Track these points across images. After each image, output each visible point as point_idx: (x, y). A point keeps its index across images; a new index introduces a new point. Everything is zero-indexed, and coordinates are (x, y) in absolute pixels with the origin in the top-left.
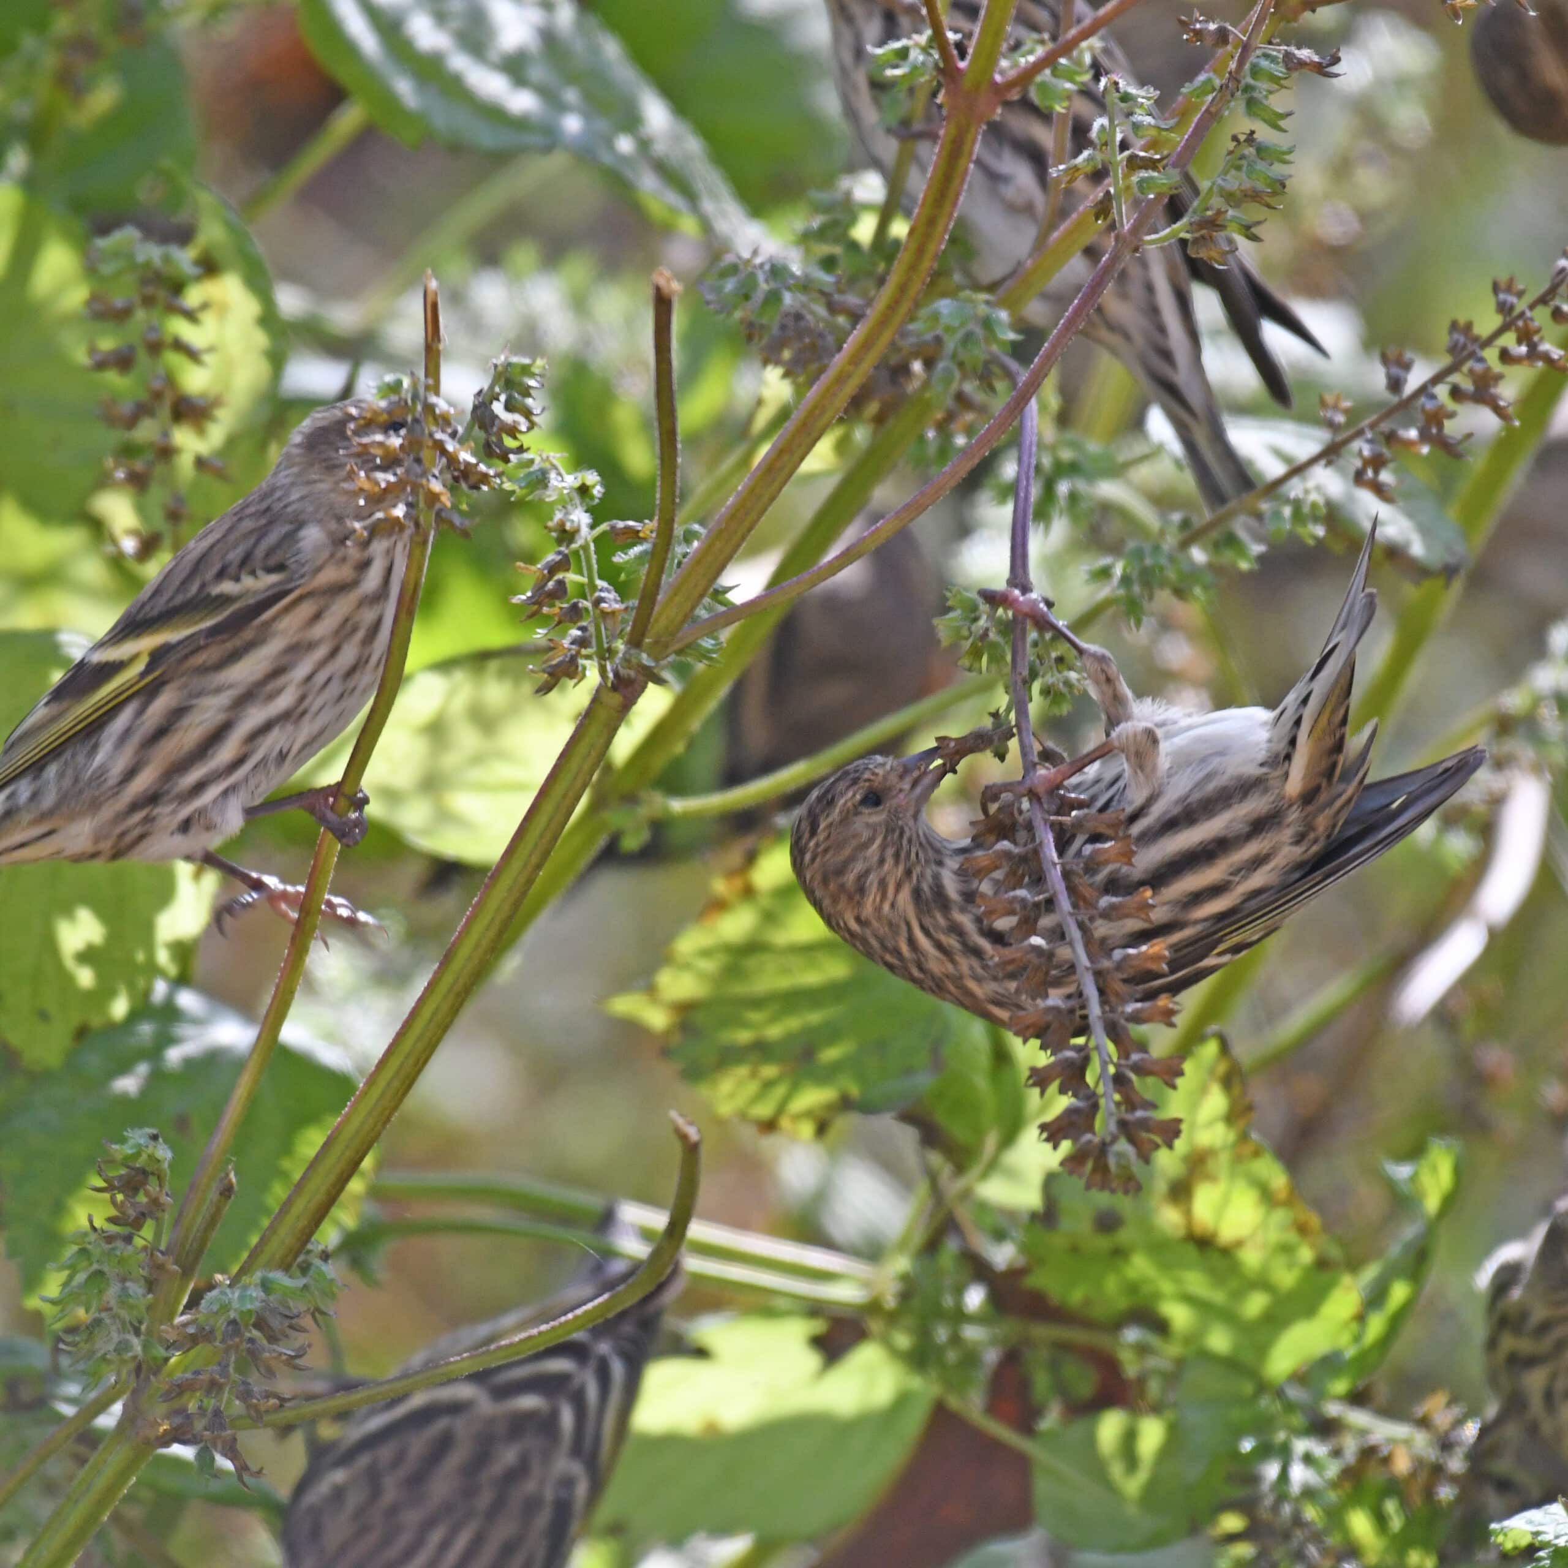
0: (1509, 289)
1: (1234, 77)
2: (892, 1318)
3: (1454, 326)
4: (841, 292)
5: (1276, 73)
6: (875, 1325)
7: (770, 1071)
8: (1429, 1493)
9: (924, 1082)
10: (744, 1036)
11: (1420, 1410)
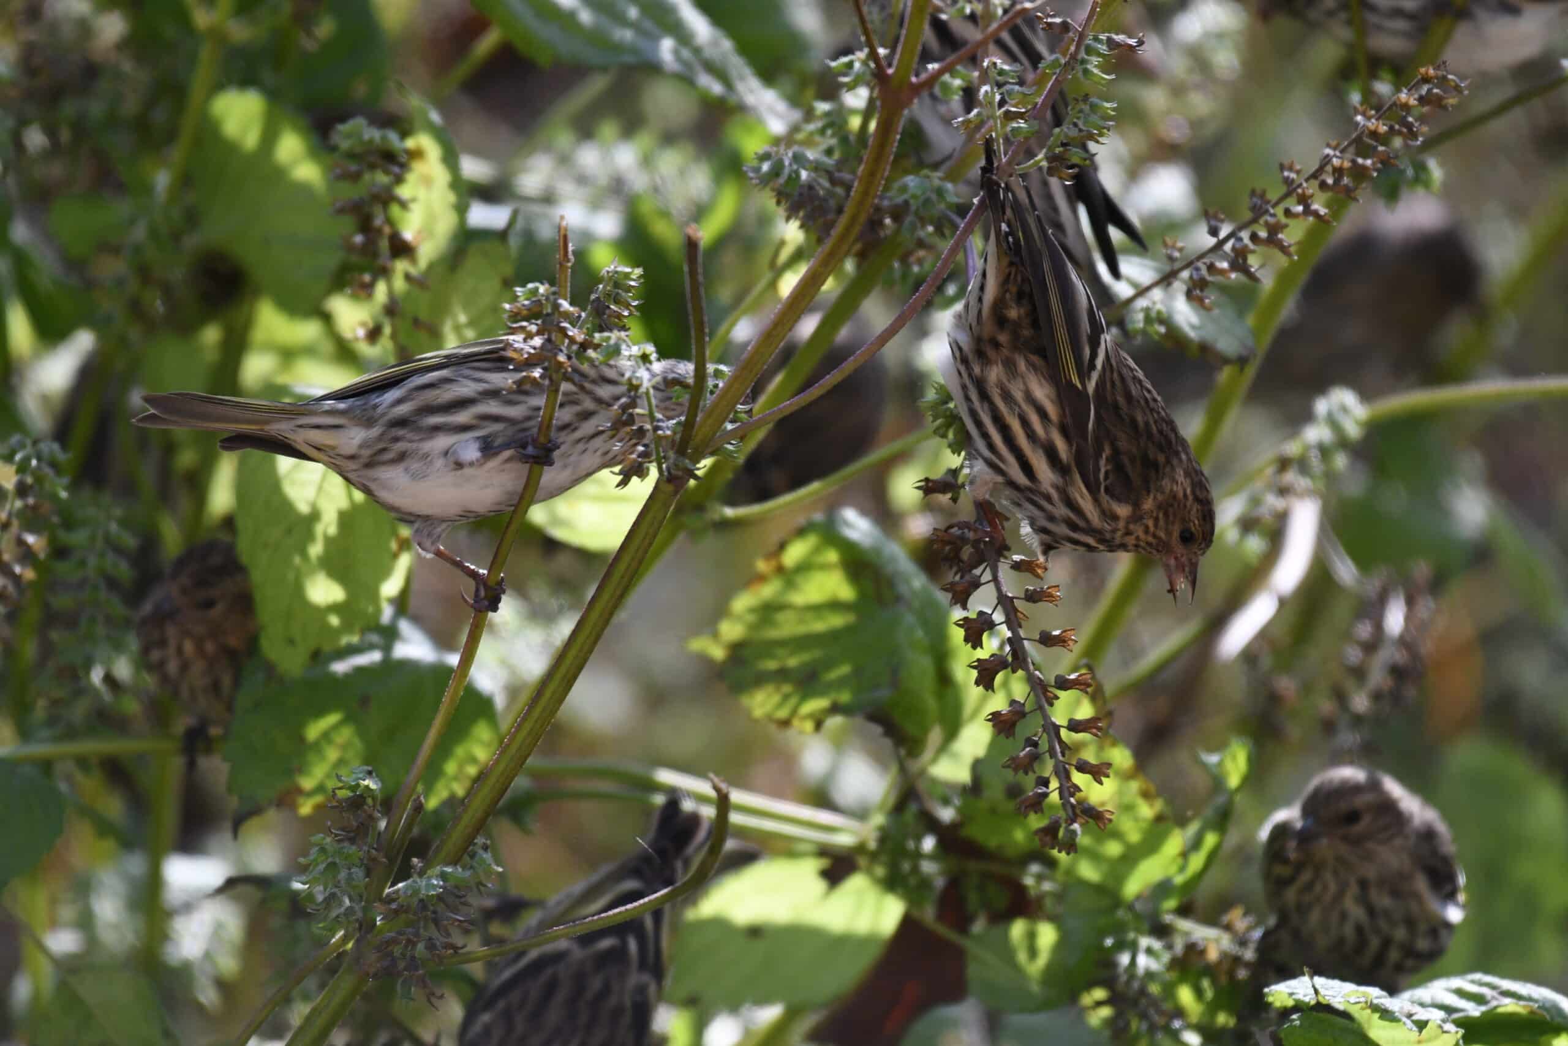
0: (1291, 169)
1: (1074, 57)
2: (874, 856)
3: (1253, 193)
4: (839, 171)
5: (1102, 51)
6: (862, 861)
7: (787, 688)
8: (1231, 975)
9: (884, 694)
10: (771, 665)
11: (1226, 919)
